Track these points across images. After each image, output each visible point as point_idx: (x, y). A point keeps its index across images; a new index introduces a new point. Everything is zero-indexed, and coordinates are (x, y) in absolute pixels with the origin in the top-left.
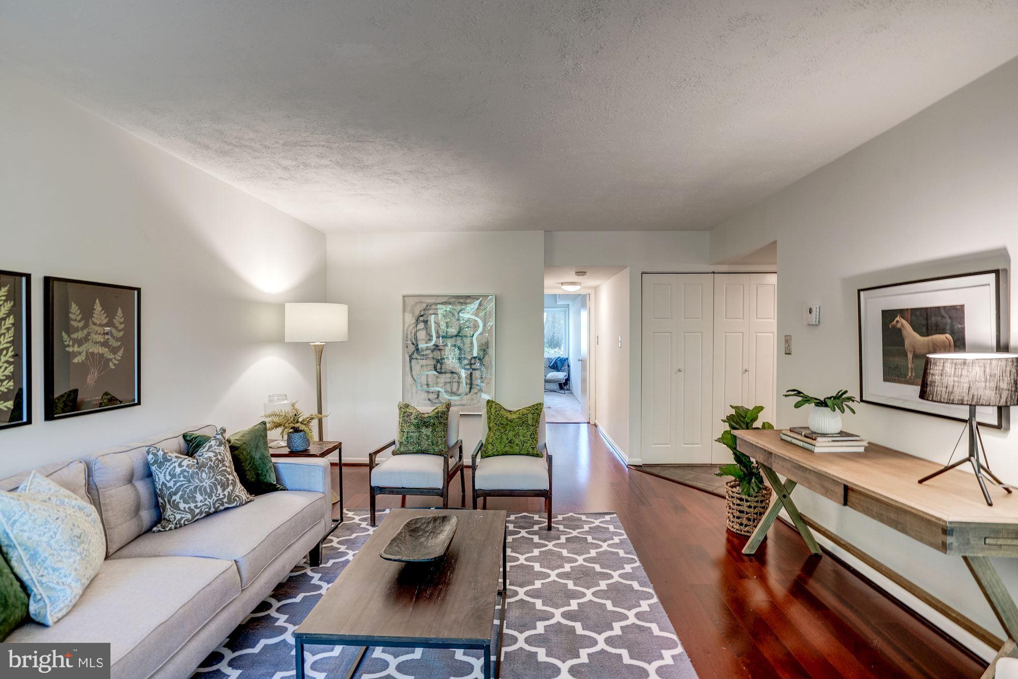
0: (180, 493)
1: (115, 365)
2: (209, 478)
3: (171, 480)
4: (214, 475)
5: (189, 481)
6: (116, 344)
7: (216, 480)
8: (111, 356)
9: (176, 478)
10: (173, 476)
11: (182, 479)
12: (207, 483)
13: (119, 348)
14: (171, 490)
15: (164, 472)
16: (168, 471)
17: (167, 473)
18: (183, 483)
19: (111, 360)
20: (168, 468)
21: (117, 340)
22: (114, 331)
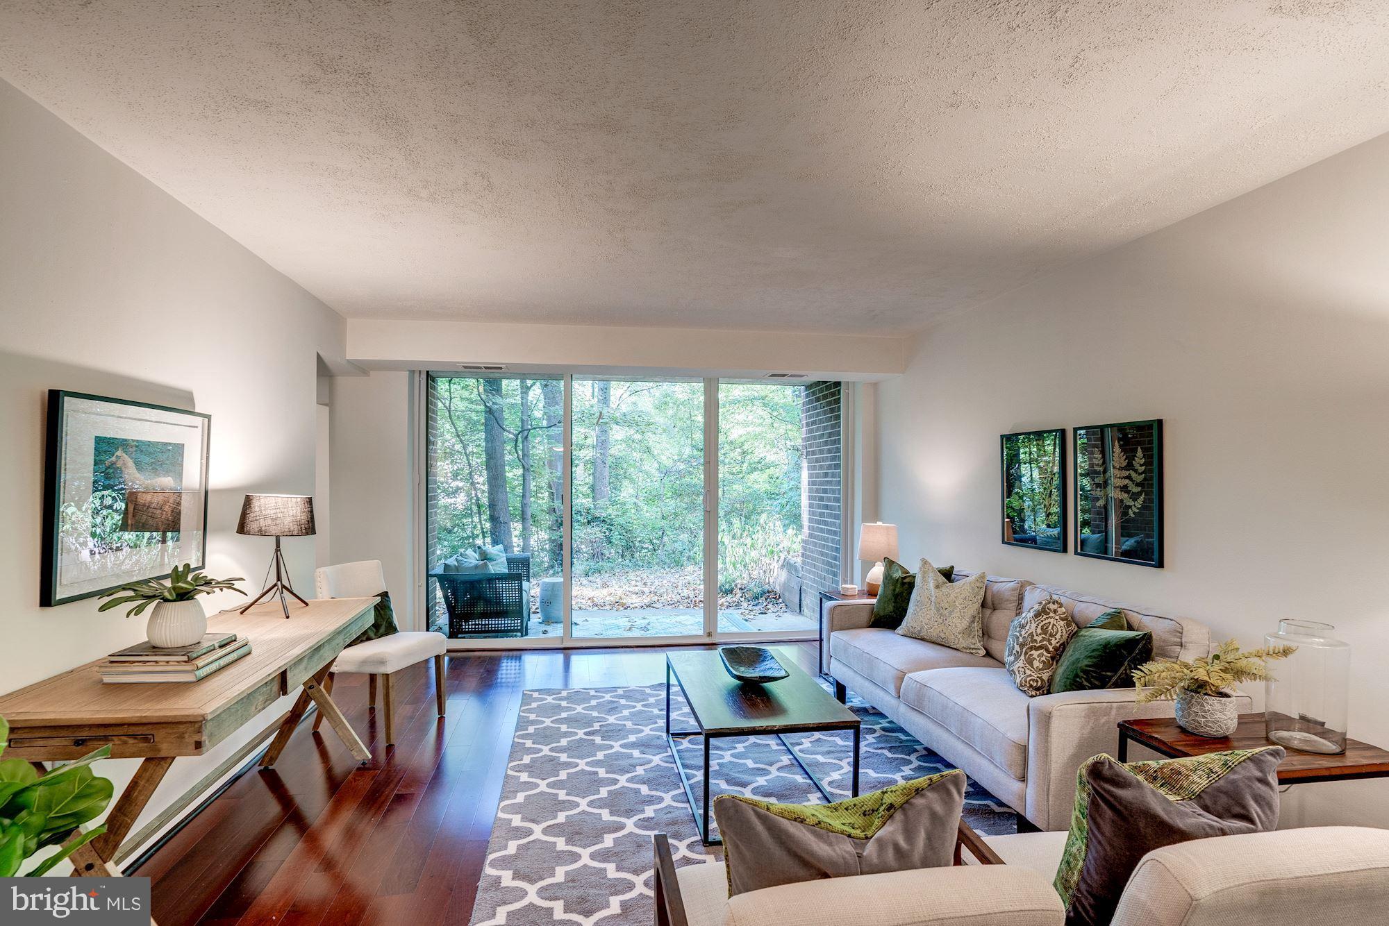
1: (1134, 513)
6: (1137, 490)
8: (1131, 503)
13: (1139, 494)
19: (1130, 507)
21: (1138, 485)
22: (1133, 475)
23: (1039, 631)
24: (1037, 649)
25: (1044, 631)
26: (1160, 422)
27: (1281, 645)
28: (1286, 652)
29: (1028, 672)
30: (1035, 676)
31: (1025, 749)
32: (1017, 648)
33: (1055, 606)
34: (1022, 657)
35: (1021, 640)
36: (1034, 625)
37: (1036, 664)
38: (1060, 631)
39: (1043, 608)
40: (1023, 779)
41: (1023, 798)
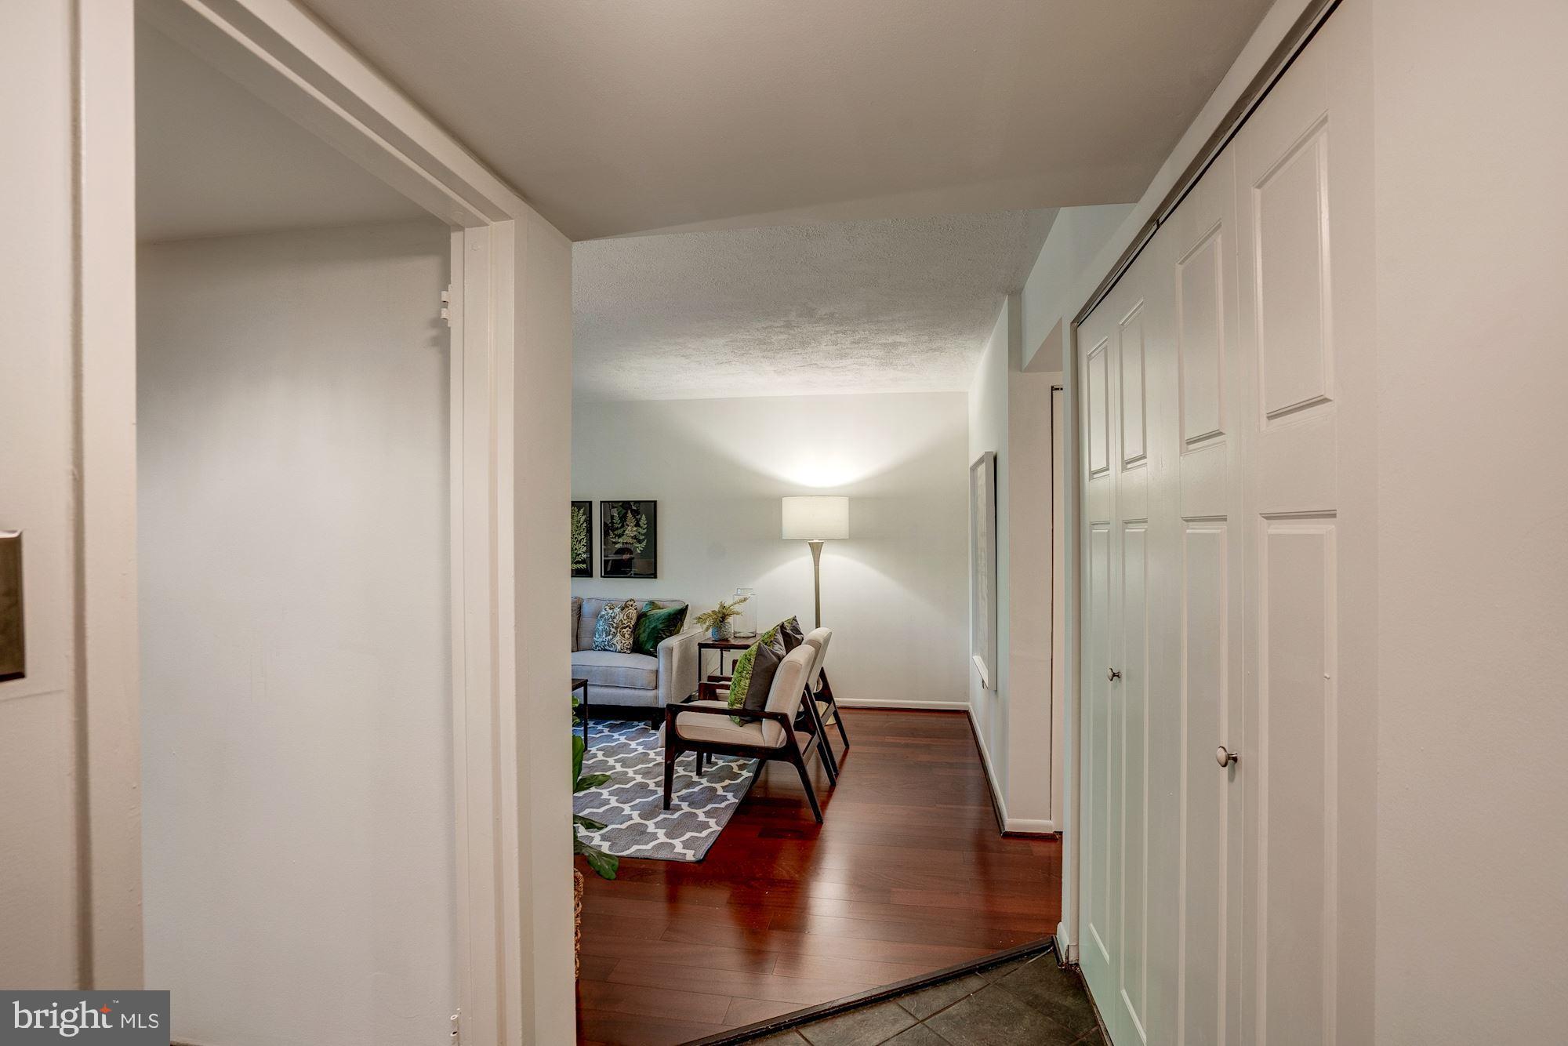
23: (625, 618)
24: (625, 628)
25: (628, 617)
26: (655, 502)
27: (742, 597)
28: (745, 600)
29: (623, 642)
30: (627, 642)
31: (657, 672)
32: (613, 630)
33: (632, 603)
34: (619, 634)
35: (615, 625)
36: (621, 616)
37: (627, 636)
38: (634, 615)
39: (625, 605)
40: (656, 687)
41: (657, 698)
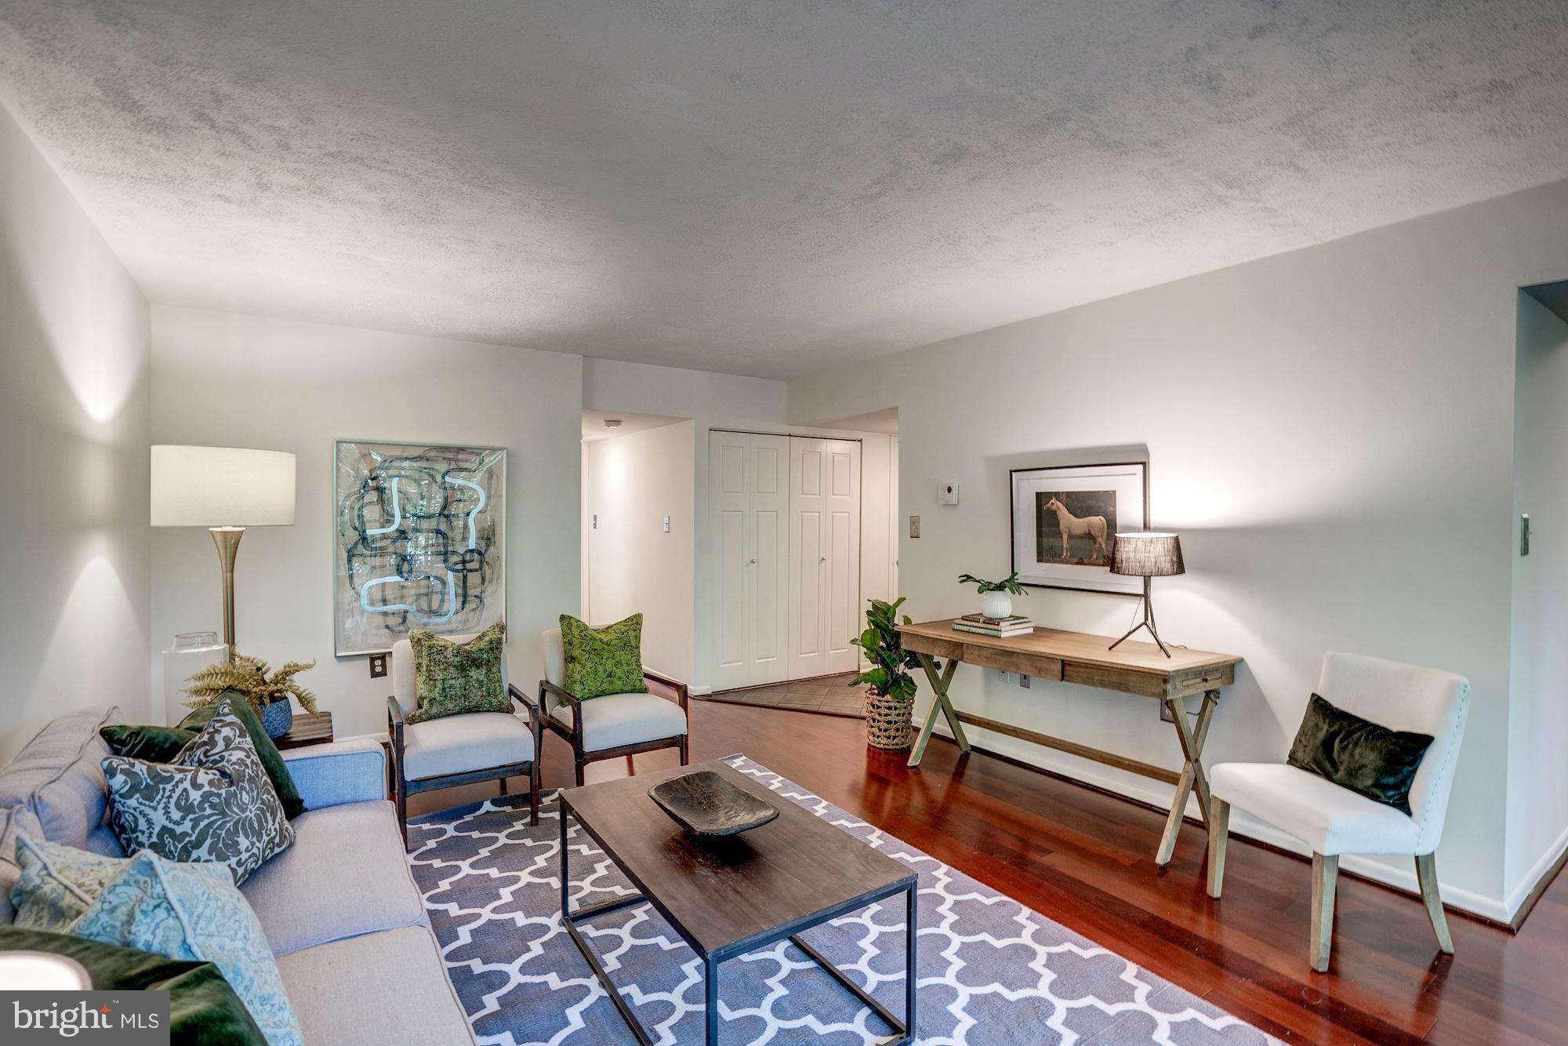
0: (209, 841)
2: (253, 801)
3: (183, 818)
4: (258, 794)
5: (224, 814)
7: (263, 803)
9: (195, 813)
10: (187, 809)
11: (208, 811)
12: (251, 813)
14: (188, 839)
15: (162, 805)
16: (173, 801)
17: (172, 806)
18: (213, 818)
20: (170, 797)
